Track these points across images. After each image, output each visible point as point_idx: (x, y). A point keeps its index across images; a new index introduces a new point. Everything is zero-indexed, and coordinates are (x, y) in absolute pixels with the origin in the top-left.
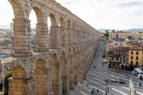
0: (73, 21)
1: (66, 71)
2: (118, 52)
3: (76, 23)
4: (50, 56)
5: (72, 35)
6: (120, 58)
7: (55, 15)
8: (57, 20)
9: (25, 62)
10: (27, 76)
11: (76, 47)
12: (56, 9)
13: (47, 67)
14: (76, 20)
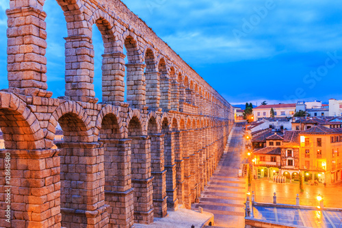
0: (161, 56)
1: (143, 165)
2: (275, 142)
3: (169, 61)
4: (99, 116)
5: (158, 86)
6: (280, 155)
7: (112, 25)
8: (117, 39)
9: (29, 108)
10: (36, 143)
11: (169, 119)
12: (114, 11)
13: (91, 140)
14: (168, 54)
